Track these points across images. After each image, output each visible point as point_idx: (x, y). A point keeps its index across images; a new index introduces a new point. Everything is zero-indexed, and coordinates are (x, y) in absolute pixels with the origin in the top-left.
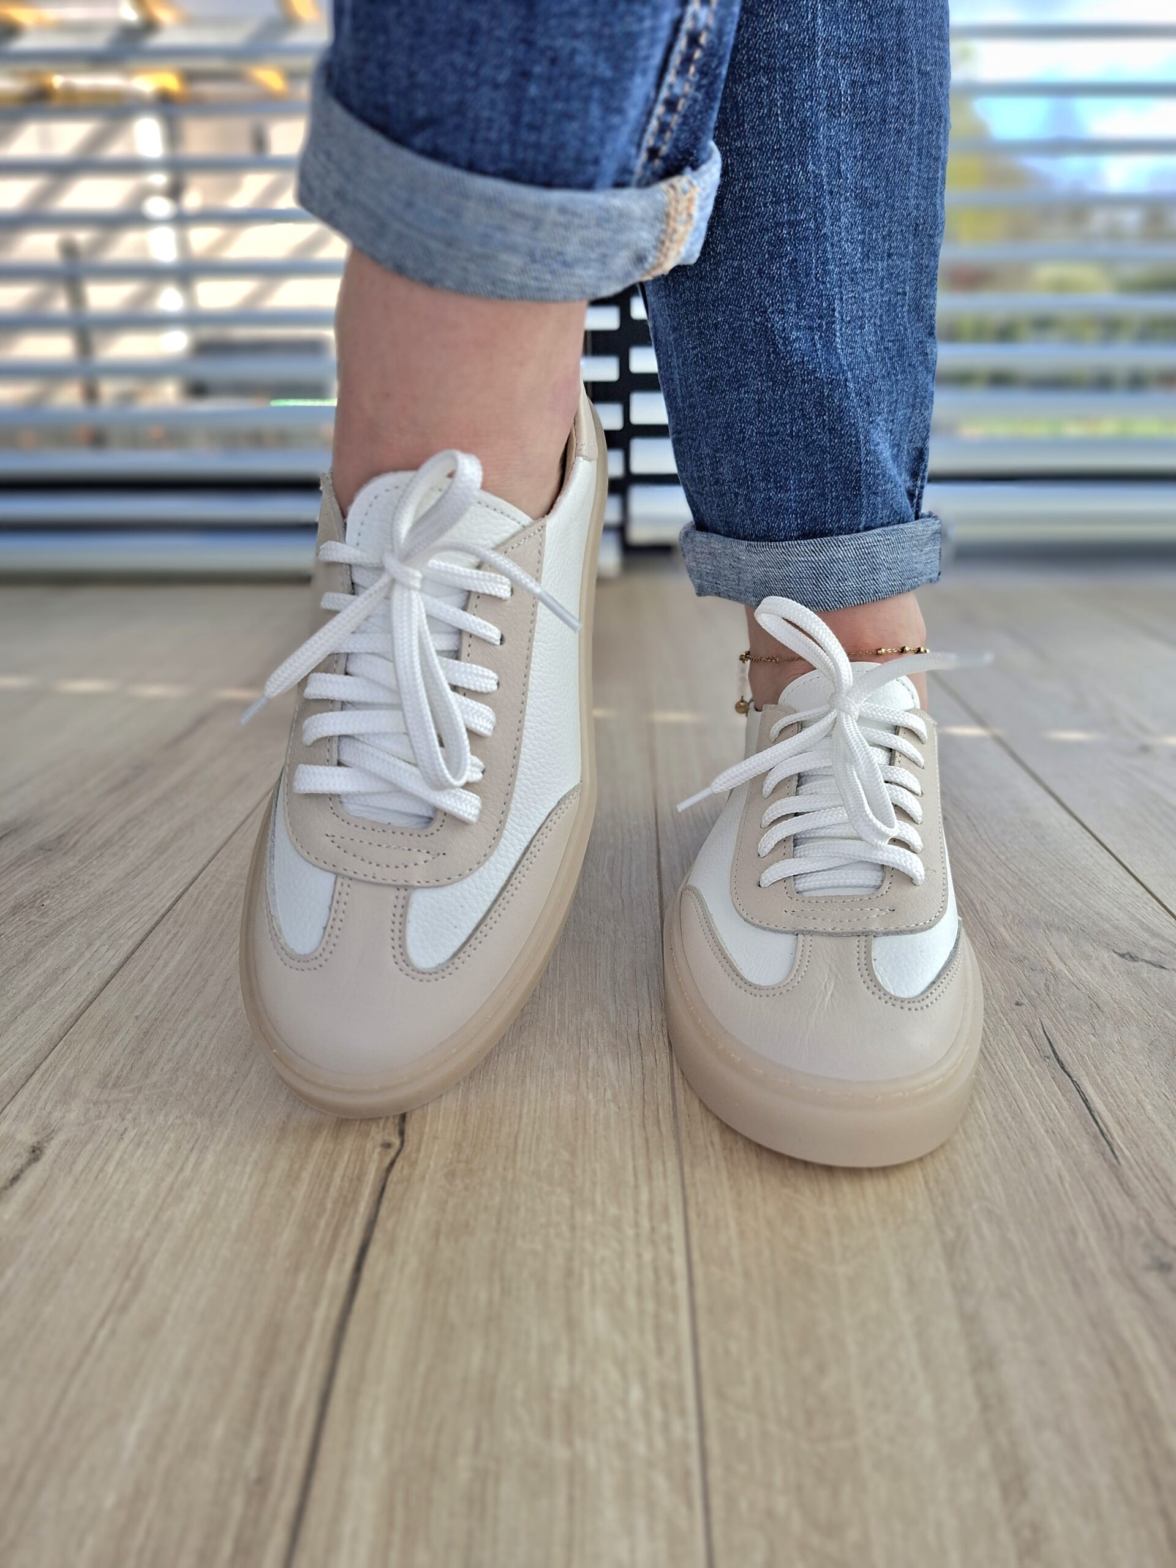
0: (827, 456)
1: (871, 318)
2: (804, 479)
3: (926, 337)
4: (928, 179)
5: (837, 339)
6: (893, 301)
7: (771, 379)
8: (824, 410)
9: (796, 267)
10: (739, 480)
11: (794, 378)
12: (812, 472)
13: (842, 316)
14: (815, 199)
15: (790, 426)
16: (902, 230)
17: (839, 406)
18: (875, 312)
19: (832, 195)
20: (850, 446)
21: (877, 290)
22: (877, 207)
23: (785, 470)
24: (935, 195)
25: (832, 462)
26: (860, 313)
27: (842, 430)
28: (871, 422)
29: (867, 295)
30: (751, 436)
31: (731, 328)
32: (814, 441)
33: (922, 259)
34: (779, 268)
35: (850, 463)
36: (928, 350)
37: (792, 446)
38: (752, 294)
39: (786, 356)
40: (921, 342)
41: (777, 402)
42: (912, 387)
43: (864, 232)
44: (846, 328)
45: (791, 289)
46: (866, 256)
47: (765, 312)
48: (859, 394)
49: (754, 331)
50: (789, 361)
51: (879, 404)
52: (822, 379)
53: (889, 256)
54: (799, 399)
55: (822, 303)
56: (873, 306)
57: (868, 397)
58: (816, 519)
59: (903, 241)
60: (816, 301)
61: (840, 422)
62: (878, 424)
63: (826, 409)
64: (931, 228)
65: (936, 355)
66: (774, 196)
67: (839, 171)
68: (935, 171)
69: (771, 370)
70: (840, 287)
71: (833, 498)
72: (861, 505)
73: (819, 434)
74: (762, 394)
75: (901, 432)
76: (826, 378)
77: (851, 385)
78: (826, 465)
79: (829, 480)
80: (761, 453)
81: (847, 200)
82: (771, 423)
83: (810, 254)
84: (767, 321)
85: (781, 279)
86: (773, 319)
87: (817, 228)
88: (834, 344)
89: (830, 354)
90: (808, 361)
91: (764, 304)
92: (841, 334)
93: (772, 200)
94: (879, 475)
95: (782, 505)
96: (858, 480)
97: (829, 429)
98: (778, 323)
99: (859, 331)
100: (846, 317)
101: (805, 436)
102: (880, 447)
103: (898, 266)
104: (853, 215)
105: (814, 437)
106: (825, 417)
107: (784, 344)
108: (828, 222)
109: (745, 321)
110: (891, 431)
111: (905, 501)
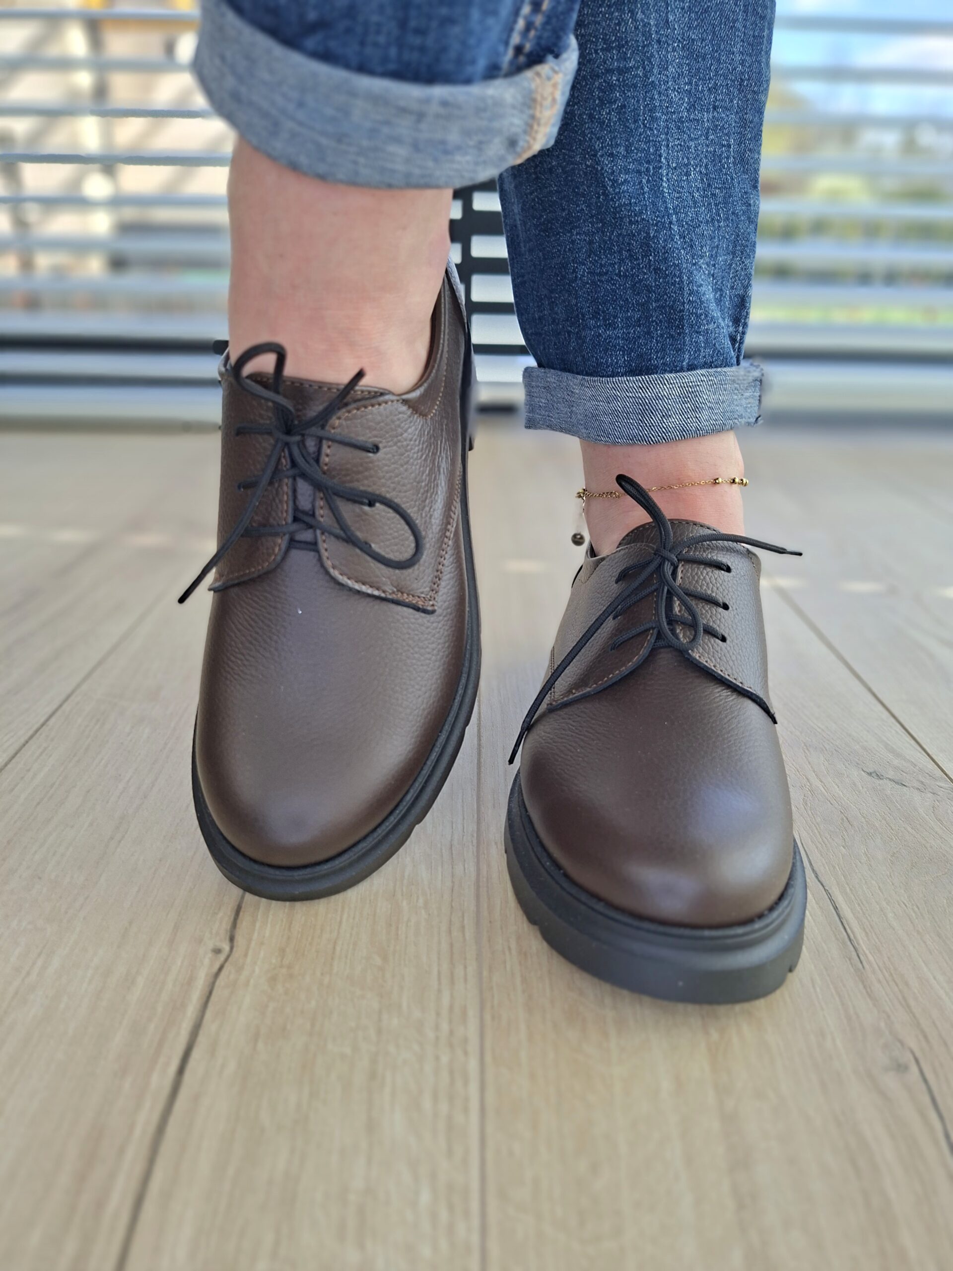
0: (652, 295)
1: (697, 166)
2: (630, 317)
3: (750, 189)
4: (754, 36)
5: (664, 184)
6: (718, 152)
7: (601, 221)
8: (650, 251)
9: (625, 113)
10: (571, 318)
11: (621, 218)
12: (639, 310)
13: (668, 162)
14: (643, 47)
15: (618, 266)
16: (727, 84)
17: (664, 248)
18: (700, 160)
19: (660, 44)
20: (675, 286)
21: (702, 140)
22: (704, 59)
23: (613, 308)
24: (760, 53)
25: (657, 301)
26: (685, 160)
27: (666, 270)
28: (694, 264)
29: (692, 144)
30: (583, 276)
31: (564, 172)
32: (640, 281)
33: (746, 114)
34: (609, 113)
35: (674, 302)
36: (752, 202)
37: (620, 285)
38: (584, 138)
39: (615, 197)
40: (746, 193)
41: (606, 243)
42: (732, 234)
43: (690, 83)
44: (673, 174)
45: (621, 134)
46: (692, 107)
47: (595, 155)
48: (682, 237)
49: (585, 174)
50: (617, 202)
51: (702, 247)
52: (648, 221)
53: (715, 108)
54: (626, 239)
55: (649, 148)
56: (698, 155)
57: (692, 240)
58: (642, 356)
59: (728, 95)
60: (643, 146)
61: (666, 263)
62: (700, 267)
63: (652, 249)
64: (755, 84)
65: (758, 207)
66: (604, 44)
67: (667, 21)
68: (761, 30)
69: (601, 212)
70: (667, 134)
71: (658, 336)
72: (684, 342)
73: (645, 274)
74: (592, 235)
75: (723, 278)
76: (652, 220)
77: (676, 228)
78: (652, 304)
79: (654, 319)
80: (592, 292)
81: (674, 50)
82: (601, 264)
83: (638, 101)
84: (597, 164)
85: (610, 123)
86: (603, 162)
87: (646, 76)
88: (661, 189)
89: (658, 197)
90: (636, 203)
91: (595, 147)
92: (668, 179)
93: (603, 47)
94: (701, 314)
95: (610, 342)
96: (681, 319)
97: (654, 269)
98: (607, 165)
99: (685, 178)
100: (672, 163)
101: (632, 275)
102: (703, 289)
103: (723, 118)
104: (680, 65)
105: (641, 277)
106: (651, 258)
107: (613, 186)
108: (655, 71)
109: (576, 165)
110: (713, 275)
111: (728, 343)
